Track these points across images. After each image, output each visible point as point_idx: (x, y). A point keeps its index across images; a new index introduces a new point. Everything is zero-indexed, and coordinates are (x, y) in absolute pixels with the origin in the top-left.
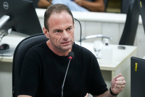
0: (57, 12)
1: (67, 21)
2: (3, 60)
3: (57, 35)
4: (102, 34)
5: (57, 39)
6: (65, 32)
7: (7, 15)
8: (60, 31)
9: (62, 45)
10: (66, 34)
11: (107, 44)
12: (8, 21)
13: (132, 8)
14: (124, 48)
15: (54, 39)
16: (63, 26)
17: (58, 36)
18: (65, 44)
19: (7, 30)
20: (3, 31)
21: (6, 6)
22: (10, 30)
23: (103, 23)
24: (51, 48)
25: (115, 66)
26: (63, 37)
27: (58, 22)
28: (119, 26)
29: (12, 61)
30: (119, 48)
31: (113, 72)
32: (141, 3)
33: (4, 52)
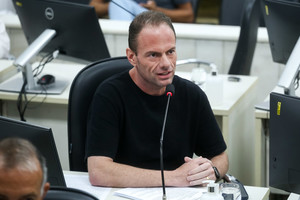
0: (153, 24)
1: (169, 40)
2: (48, 101)
3: (151, 61)
4: (195, 57)
5: (150, 68)
6: (164, 56)
7: (52, 28)
8: (157, 54)
9: (157, 77)
10: (166, 60)
11: (214, 74)
12: (54, 38)
13: (249, 15)
14: (238, 80)
15: (145, 67)
16: (162, 47)
17: (153, 63)
18: (163, 77)
19: (51, 53)
20: (45, 54)
21: (49, 13)
22: (56, 53)
23: (197, 40)
24: (137, 81)
25: (227, 109)
26: (161, 65)
27: (154, 40)
28: (223, 46)
29: (67, 102)
30: (230, 79)
31: (224, 118)
32: (267, 8)
33: (48, 88)
